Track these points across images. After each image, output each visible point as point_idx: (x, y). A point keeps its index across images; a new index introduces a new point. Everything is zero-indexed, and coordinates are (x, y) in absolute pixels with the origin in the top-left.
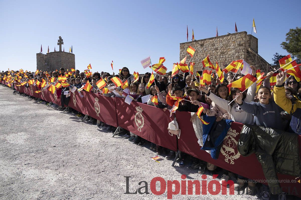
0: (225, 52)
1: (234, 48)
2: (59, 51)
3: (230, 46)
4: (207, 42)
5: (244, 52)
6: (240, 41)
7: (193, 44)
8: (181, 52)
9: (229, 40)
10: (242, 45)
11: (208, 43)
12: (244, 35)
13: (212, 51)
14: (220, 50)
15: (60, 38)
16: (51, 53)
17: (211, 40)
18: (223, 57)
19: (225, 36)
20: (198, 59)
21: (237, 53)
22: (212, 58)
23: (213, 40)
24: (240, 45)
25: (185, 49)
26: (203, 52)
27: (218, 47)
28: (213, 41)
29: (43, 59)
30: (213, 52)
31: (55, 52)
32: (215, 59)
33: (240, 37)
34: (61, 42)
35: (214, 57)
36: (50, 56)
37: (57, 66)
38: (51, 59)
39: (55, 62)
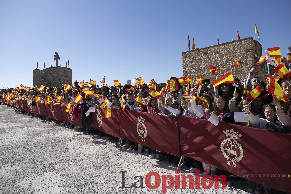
0: (231, 59)
1: (241, 55)
2: (55, 66)
3: (236, 53)
4: (210, 50)
5: (252, 58)
6: (247, 47)
7: (196, 53)
8: (183, 61)
9: (234, 46)
10: (249, 51)
11: (212, 51)
12: (251, 41)
13: (217, 58)
14: (226, 57)
15: (56, 53)
16: (47, 68)
17: (216, 48)
18: (229, 64)
19: (230, 43)
20: (203, 67)
21: (244, 59)
22: (217, 66)
23: (218, 47)
24: (247, 51)
25: (187, 58)
26: (208, 59)
27: (223, 54)
28: (218, 49)
29: (40, 75)
30: (219, 60)
31: (52, 67)
32: (221, 67)
33: (246, 43)
34: (57, 57)
35: (219, 64)
36: (47, 72)
37: (54, 82)
38: (48, 75)
39: (52, 77)
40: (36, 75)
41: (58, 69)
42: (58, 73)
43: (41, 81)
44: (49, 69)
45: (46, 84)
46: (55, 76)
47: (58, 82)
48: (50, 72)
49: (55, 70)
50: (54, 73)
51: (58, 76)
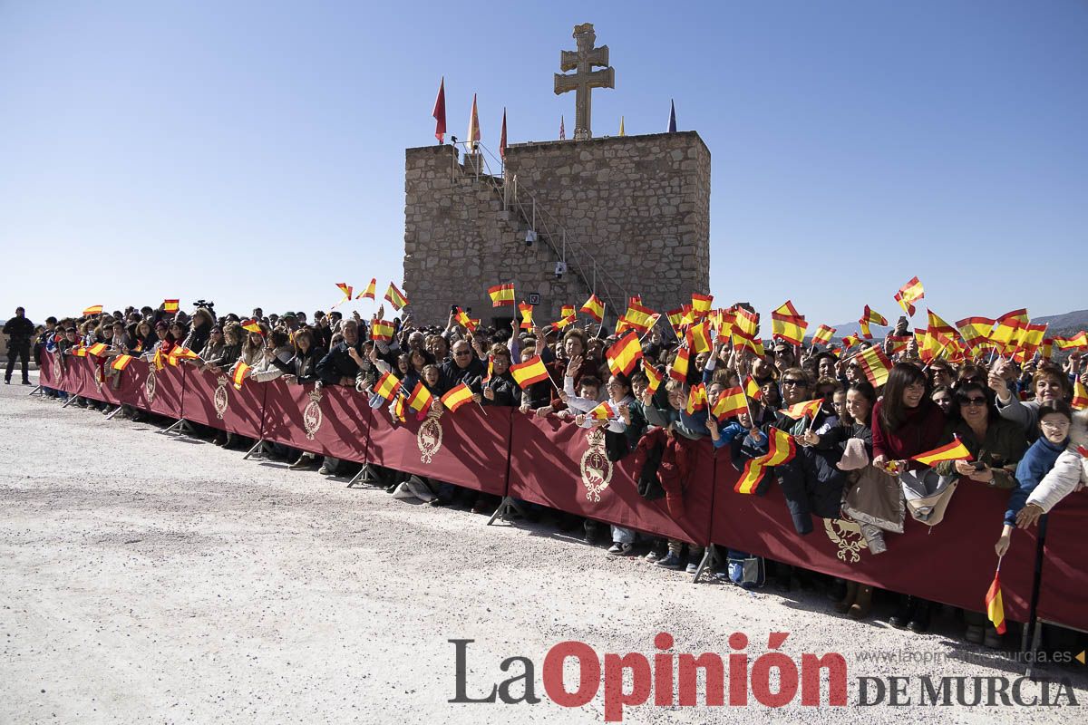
15: (585, 33)
29: (488, 193)
34: (586, 67)
36: (552, 174)
37: (636, 262)
38: (559, 197)
39: (609, 220)
40: (437, 196)
41: (689, 156)
42: (686, 184)
43: (504, 251)
44: (579, 154)
45: (564, 280)
46: (649, 210)
47: (678, 270)
48: (583, 174)
49: (651, 158)
50: (635, 189)
51: (688, 213)
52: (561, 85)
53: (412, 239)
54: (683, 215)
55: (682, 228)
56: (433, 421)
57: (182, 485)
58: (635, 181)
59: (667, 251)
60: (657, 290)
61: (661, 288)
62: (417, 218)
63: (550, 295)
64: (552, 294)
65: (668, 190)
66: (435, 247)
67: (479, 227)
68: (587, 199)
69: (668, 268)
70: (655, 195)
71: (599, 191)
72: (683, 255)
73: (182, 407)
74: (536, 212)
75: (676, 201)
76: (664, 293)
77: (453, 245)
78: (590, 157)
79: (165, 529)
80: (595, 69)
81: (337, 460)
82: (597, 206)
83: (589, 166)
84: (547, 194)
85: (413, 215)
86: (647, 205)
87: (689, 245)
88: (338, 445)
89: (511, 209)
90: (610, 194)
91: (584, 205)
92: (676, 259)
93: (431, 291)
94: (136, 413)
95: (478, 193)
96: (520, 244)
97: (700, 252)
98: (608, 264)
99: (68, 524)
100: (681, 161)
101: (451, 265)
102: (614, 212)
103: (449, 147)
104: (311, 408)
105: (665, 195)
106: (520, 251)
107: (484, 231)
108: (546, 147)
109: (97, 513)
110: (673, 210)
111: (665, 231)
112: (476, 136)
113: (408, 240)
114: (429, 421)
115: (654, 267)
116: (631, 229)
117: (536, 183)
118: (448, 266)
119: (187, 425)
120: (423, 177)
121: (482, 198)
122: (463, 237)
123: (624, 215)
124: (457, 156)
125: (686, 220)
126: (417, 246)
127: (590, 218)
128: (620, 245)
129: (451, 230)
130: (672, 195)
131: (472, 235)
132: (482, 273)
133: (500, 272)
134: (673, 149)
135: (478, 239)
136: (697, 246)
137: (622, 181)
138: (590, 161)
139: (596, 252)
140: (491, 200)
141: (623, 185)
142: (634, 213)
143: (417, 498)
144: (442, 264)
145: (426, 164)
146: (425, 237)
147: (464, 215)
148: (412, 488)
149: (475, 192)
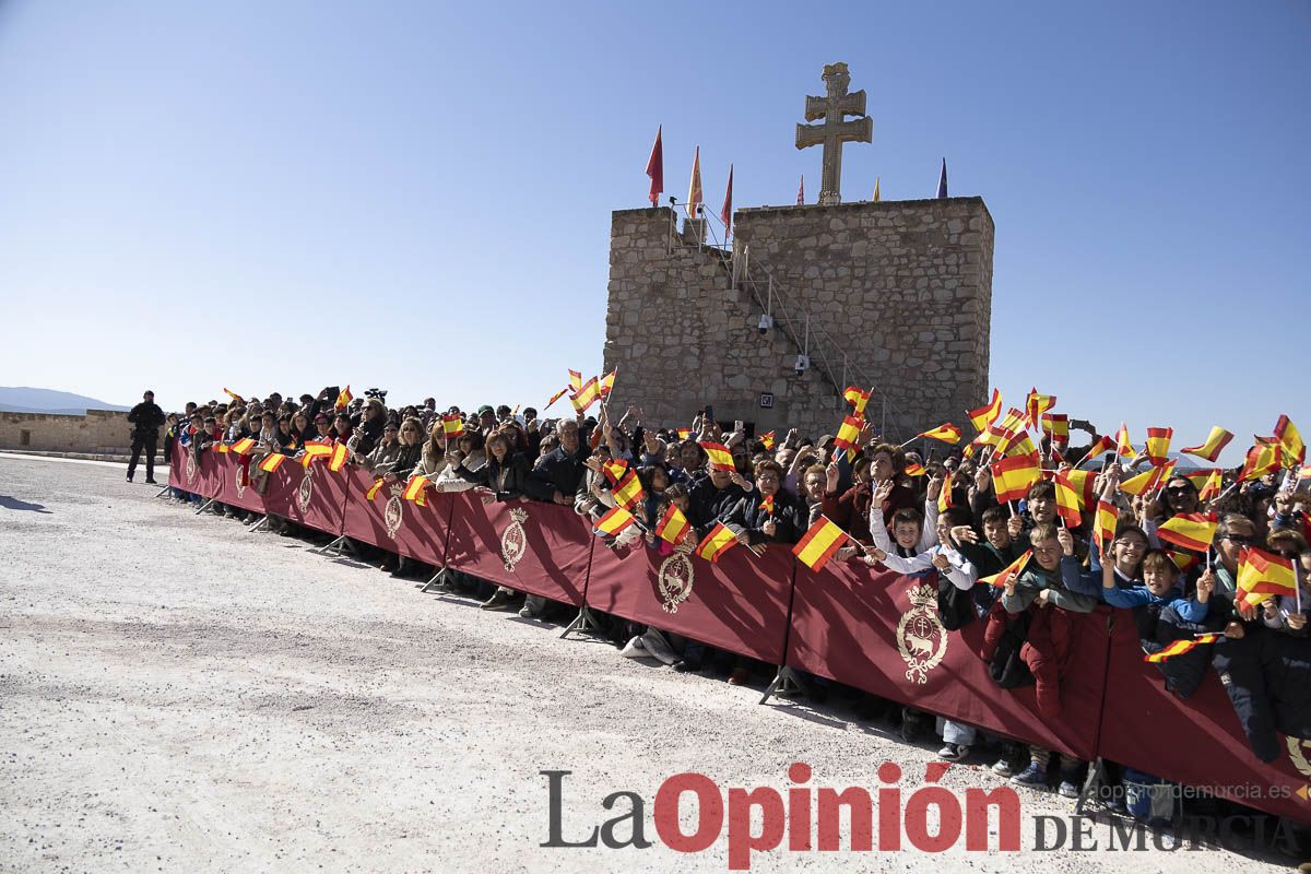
15: (837, 76)
29: (714, 267)
34: (837, 117)
36: (793, 246)
37: (898, 358)
38: (802, 275)
39: (865, 305)
40: (648, 269)
41: (972, 227)
42: (967, 262)
43: (732, 338)
44: (829, 221)
45: (805, 378)
46: (916, 294)
47: (952, 371)
48: (832, 247)
49: (922, 228)
50: (899, 267)
51: (968, 299)
52: (805, 138)
53: (615, 322)
54: (962, 301)
55: (959, 318)
56: (681, 558)
57: (353, 625)
58: (899, 257)
59: (939, 346)
60: (924, 396)
61: (929, 393)
62: (623, 296)
63: (786, 396)
64: (790, 394)
65: (942, 269)
66: (644, 332)
67: (699, 309)
68: (837, 279)
69: (939, 368)
70: (926, 275)
71: (852, 268)
72: (959, 352)
73: (343, 520)
74: (773, 293)
75: (951, 284)
76: (933, 399)
77: (667, 331)
78: (842, 226)
79: (342, 691)
80: (848, 118)
81: (544, 600)
82: (850, 286)
83: (840, 237)
84: (786, 271)
85: (617, 292)
86: (914, 287)
87: (969, 340)
88: (547, 581)
89: (740, 287)
90: (867, 272)
91: (835, 286)
92: (950, 356)
93: (636, 386)
94: (284, 525)
95: (700, 268)
96: (751, 332)
97: (980, 350)
98: (860, 360)
99: (219, 678)
100: (960, 234)
101: (663, 354)
102: (872, 295)
103: (667, 211)
104: (512, 531)
105: (938, 276)
106: (751, 339)
107: (706, 314)
108: (786, 212)
109: (254, 663)
110: (947, 295)
111: (936, 320)
112: (697, 197)
113: (610, 322)
114: (676, 557)
115: (921, 366)
116: (893, 318)
117: (774, 258)
118: (659, 356)
119: (348, 543)
120: (632, 245)
121: (704, 274)
122: (679, 320)
123: (884, 298)
124: (675, 220)
125: (965, 308)
126: (621, 331)
127: (840, 302)
128: (878, 337)
129: (664, 311)
130: (945, 276)
131: (691, 319)
132: (701, 366)
133: (724, 365)
134: (950, 219)
135: (698, 324)
136: (977, 342)
137: (883, 257)
138: (844, 231)
139: (846, 345)
140: (717, 275)
141: (884, 262)
142: (897, 297)
143: (654, 658)
144: (652, 351)
145: (636, 230)
146: (631, 319)
147: (682, 293)
148: (647, 644)
149: (697, 265)
